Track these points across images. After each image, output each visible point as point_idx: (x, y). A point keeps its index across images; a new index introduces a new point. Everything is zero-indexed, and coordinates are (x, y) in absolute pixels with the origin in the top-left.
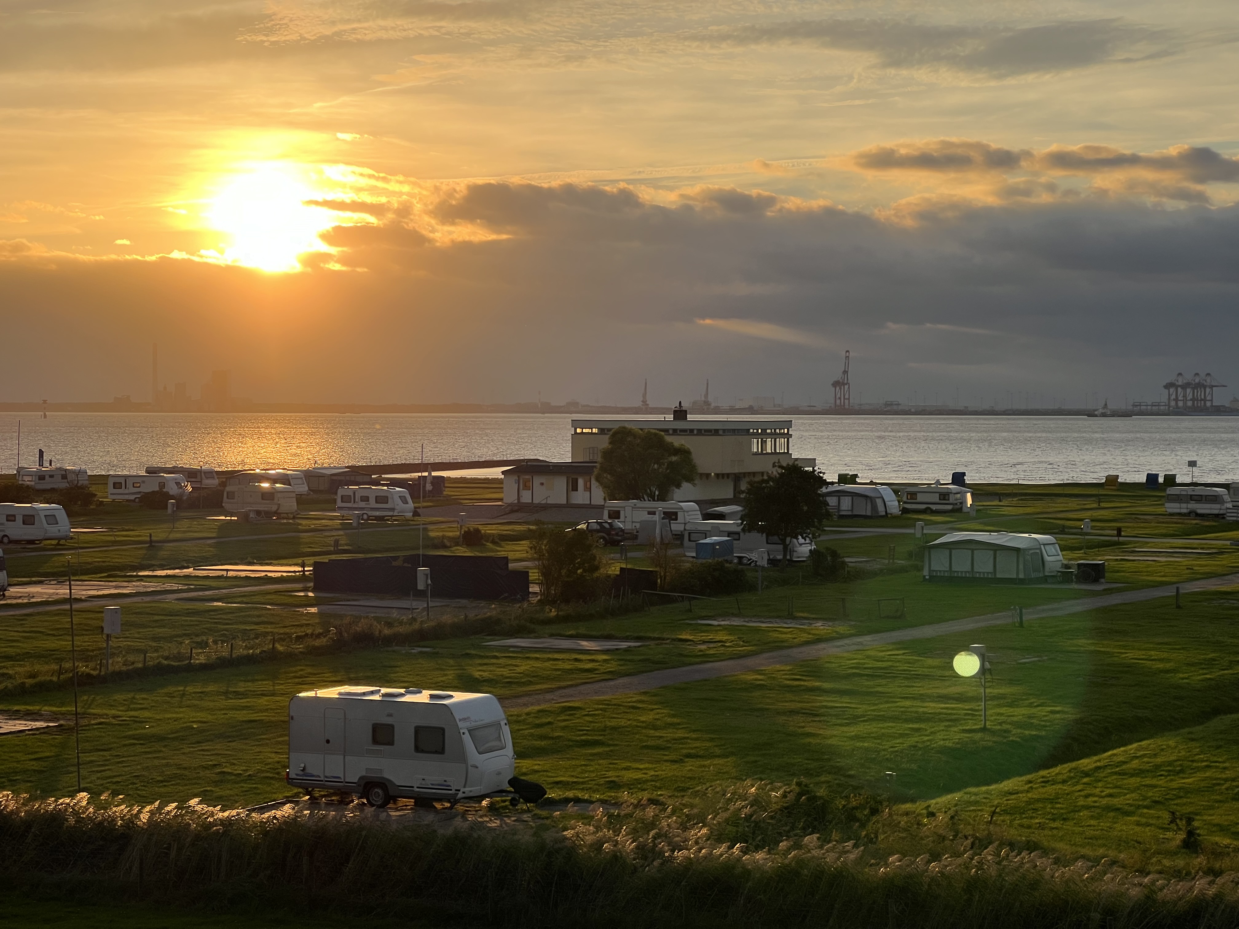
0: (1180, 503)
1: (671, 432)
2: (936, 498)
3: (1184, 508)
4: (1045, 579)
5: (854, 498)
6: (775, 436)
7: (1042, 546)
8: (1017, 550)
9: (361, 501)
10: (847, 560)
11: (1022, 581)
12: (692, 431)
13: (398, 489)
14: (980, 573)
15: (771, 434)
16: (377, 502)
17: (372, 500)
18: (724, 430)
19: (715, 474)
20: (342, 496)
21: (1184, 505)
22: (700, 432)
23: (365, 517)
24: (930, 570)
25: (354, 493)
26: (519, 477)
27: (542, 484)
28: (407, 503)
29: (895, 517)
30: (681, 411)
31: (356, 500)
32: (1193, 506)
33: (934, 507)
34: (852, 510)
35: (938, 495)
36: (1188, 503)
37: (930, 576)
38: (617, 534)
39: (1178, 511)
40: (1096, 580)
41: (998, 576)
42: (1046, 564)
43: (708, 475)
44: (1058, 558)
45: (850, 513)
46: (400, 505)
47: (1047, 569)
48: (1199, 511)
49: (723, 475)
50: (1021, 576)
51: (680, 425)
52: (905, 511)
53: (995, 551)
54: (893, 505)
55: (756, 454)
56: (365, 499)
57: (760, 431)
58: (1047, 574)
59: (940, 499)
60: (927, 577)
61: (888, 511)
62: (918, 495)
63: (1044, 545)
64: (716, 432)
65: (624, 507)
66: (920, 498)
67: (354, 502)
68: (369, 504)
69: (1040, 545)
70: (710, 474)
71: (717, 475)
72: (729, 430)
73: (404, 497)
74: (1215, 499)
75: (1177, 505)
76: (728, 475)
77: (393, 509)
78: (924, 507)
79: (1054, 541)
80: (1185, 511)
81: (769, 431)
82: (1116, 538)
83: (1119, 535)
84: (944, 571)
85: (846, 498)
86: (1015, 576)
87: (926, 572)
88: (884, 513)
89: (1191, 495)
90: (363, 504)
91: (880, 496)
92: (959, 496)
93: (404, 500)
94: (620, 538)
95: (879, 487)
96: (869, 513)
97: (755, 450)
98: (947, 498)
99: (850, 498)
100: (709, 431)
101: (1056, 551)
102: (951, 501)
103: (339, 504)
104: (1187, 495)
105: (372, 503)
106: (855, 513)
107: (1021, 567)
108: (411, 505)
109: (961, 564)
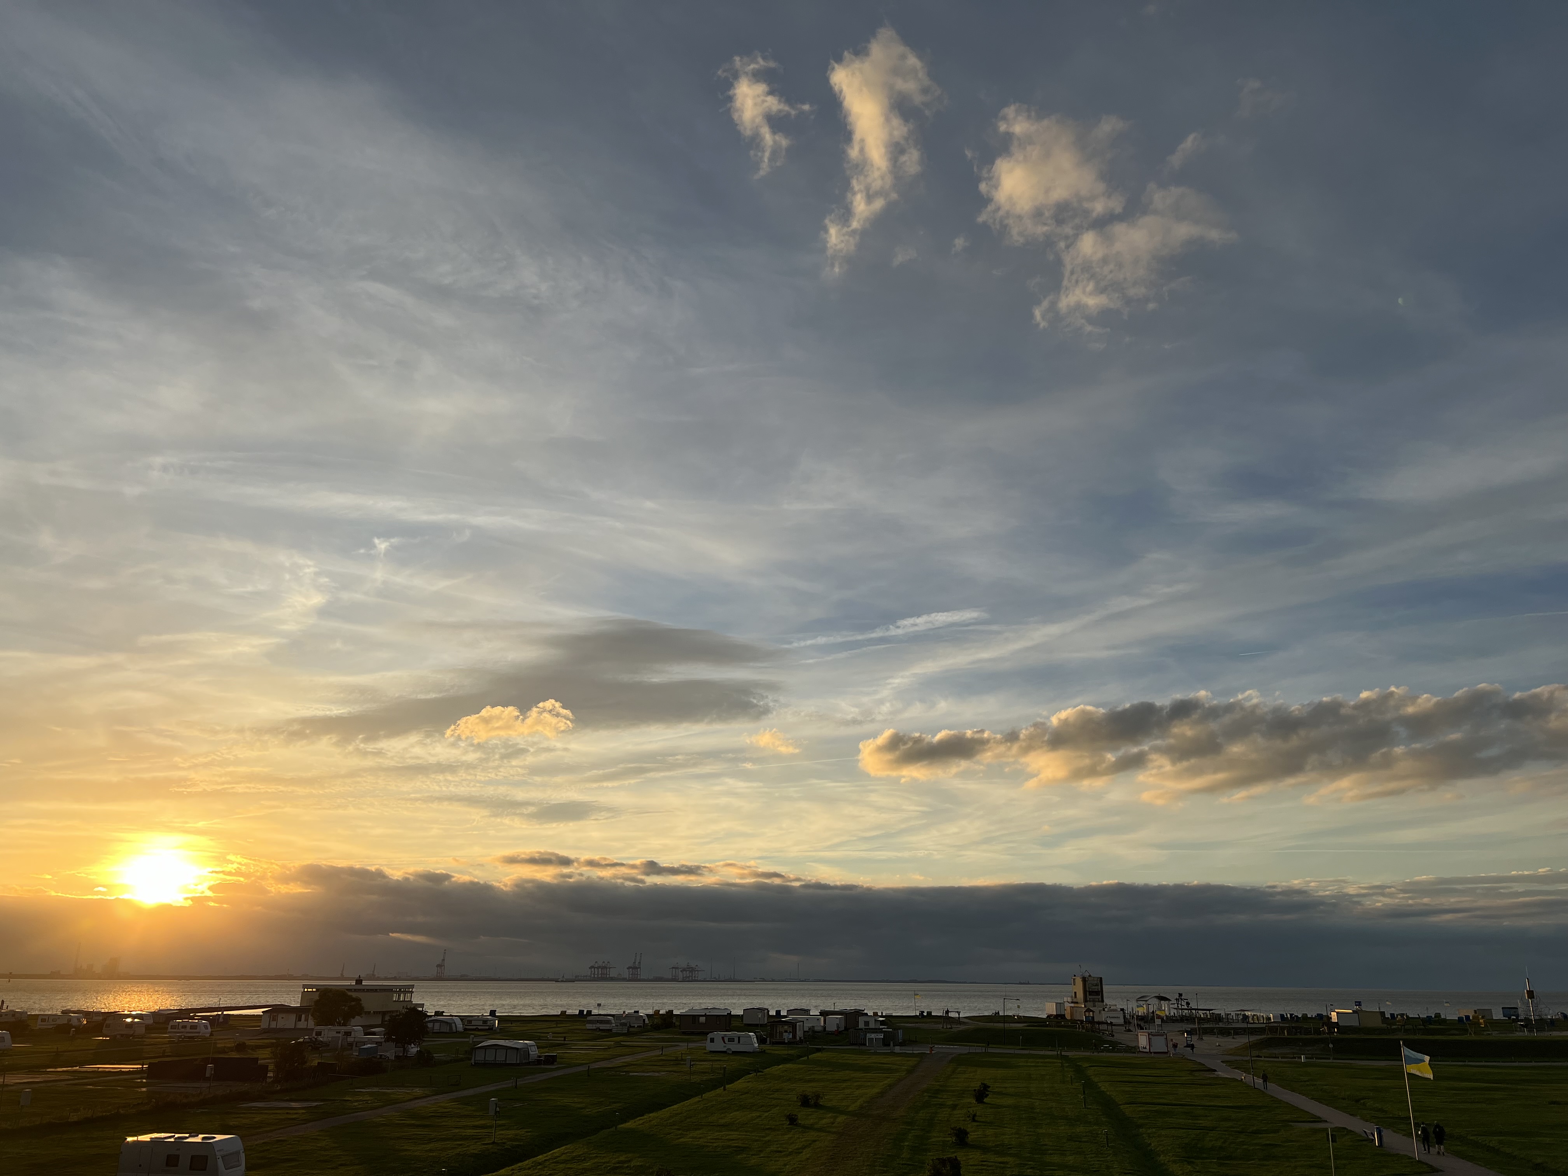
1: (353, 990)
3: (593, 1027)
4: (529, 1063)
5: (441, 1023)
6: (405, 992)
8: (517, 1049)
9: (182, 1028)
10: (434, 1055)
11: (518, 1065)
12: (364, 990)
14: (498, 1061)
15: (403, 991)
16: (191, 1029)
17: (188, 1028)
18: (380, 990)
19: (373, 1012)
20: (171, 1025)
21: (594, 1025)
22: (368, 990)
23: (183, 1037)
24: (475, 1060)
25: (179, 1024)
26: (271, 1014)
27: (283, 1018)
28: (207, 1029)
29: (460, 1033)
30: (359, 980)
32: (598, 1025)
33: (480, 1028)
34: (440, 1030)
35: (482, 1021)
37: (475, 1063)
38: (319, 1044)
39: (592, 1028)
40: (552, 1063)
41: (507, 1062)
42: (530, 1055)
44: (536, 1052)
45: (439, 1031)
46: (203, 1030)
47: (530, 1058)
48: (601, 1028)
49: (377, 1012)
50: (518, 1062)
51: (358, 987)
52: (465, 1029)
53: (507, 1049)
54: (460, 1026)
55: (395, 1001)
56: (185, 1027)
57: (398, 990)
58: (530, 1061)
60: (473, 1064)
61: (457, 1030)
62: (473, 1021)
63: (530, 1046)
64: (376, 991)
65: (324, 1030)
67: (178, 1029)
68: (186, 1030)
69: (528, 1046)
70: (370, 1012)
72: (382, 989)
73: (207, 1025)
74: (608, 1022)
75: (591, 1025)
76: (380, 1012)
77: (199, 1033)
78: (475, 1027)
79: (535, 1044)
80: (594, 1028)
81: (402, 990)
82: (563, 1042)
83: (565, 1040)
84: (482, 1060)
85: (437, 1023)
86: (515, 1062)
87: (473, 1061)
88: (455, 1031)
89: (598, 1021)
90: (183, 1030)
91: (454, 1022)
92: (492, 1022)
93: (206, 1027)
94: (320, 1046)
95: (454, 1018)
96: (448, 1031)
97: (395, 999)
98: (486, 1023)
99: (439, 1023)
100: (373, 990)
101: (536, 1049)
102: (488, 1025)
103: (169, 1030)
104: (596, 1020)
106: (441, 1031)
107: (518, 1057)
108: (210, 1030)
109: (490, 1057)
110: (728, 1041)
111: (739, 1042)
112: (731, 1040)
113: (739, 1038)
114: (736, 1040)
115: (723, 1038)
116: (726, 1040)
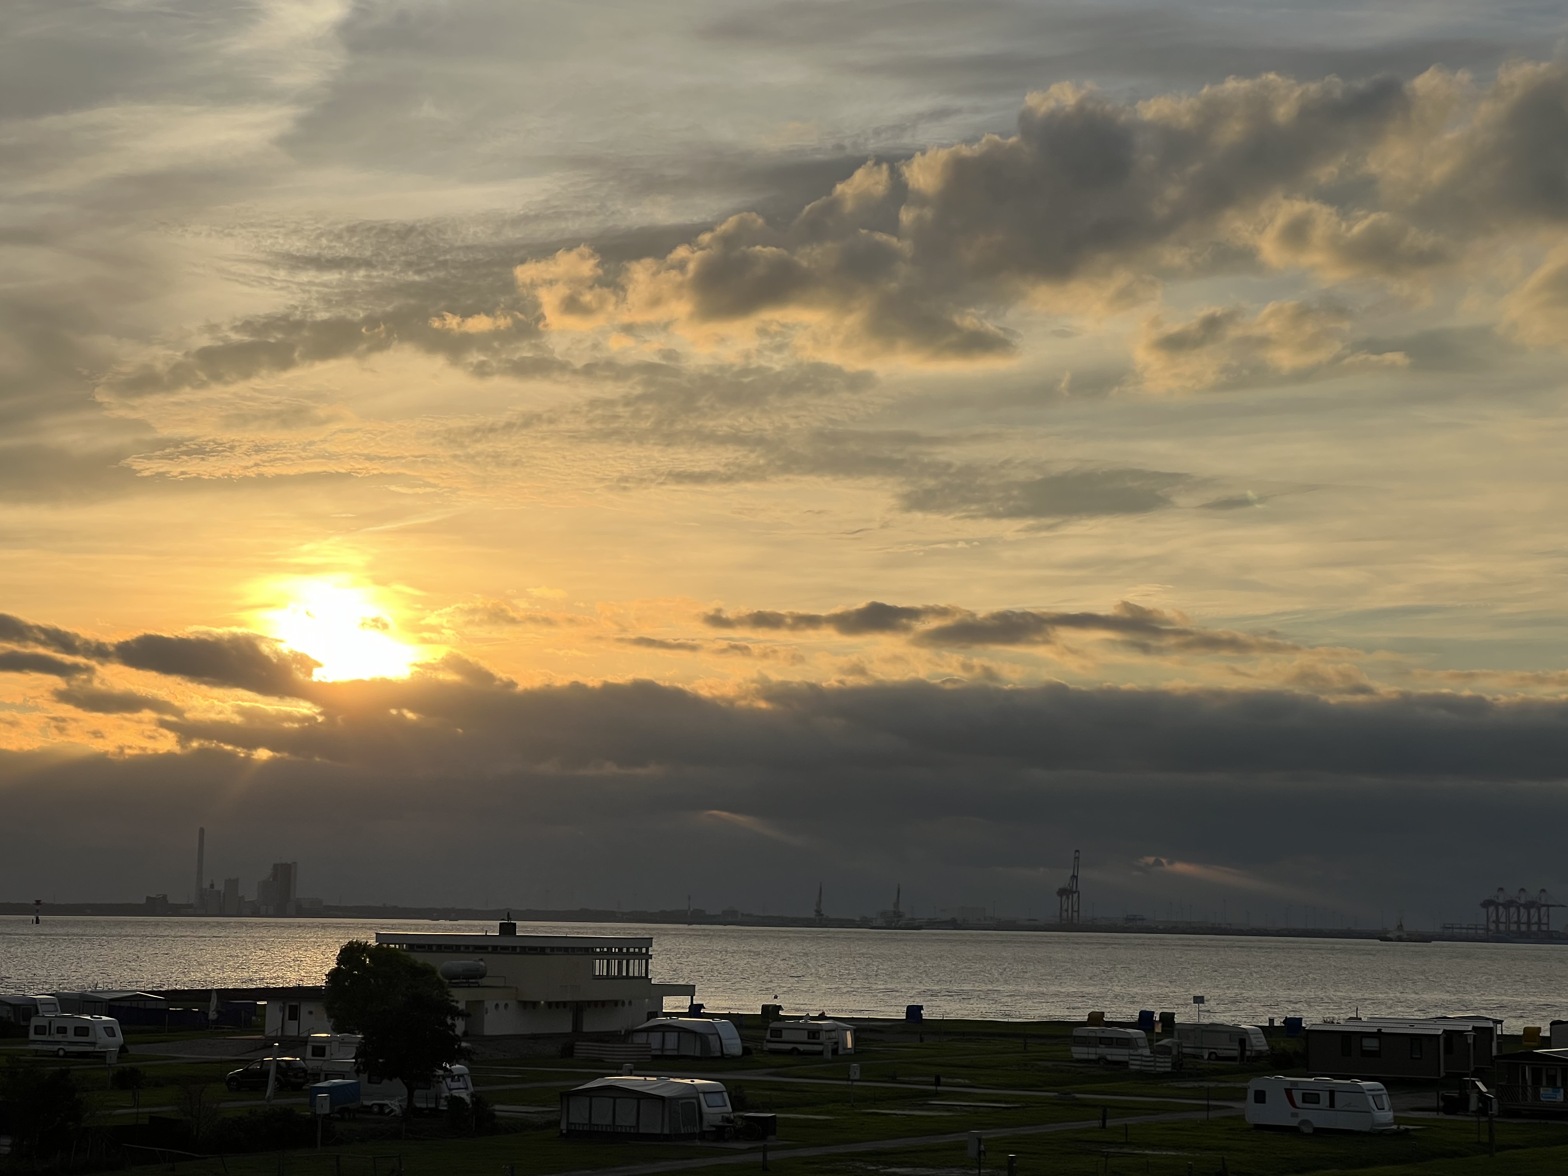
0: (1088, 1047)
1: (490, 949)
2: (803, 1036)
3: (1092, 1053)
4: (703, 1136)
5: (681, 1034)
6: (630, 956)
7: (701, 1096)
8: (662, 1098)
9: (58, 1032)
11: (667, 1138)
12: (514, 948)
13: (104, 1018)
14: (622, 1126)
16: (76, 1035)
17: (71, 1032)
18: (552, 949)
19: (545, 1002)
20: (36, 1027)
21: (1092, 1050)
23: (61, 1053)
24: (568, 1123)
25: (50, 1023)
26: (284, 1003)
27: (311, 1013)
28: (114, 1036)
29: (733, 1058)
30: (507, 923)
31: (52, 1032)
32: (1103, 1050)
33: (801, 1047)
34: (678, 1049)
35: (806, 1032)
36: (1096, 1047)
37: (568, 1130)
39: (1085, 1057)
41: (641, 1131)
42: (705, 1117)
43: (535, 1004)
44: (724, 1109)
45: (675, 1053)
46: (103, 1038)
47: (705, 1123)
48: (1109, 1058)
49: (558, 1004)
50: (666, 1131)
51: (507, 941)
52: (746, 1051)
53: (639, 1100)
54: (734, 1044)
55: (600, 977)
56: (62, 1030)
57: (605, 950)
58: (705, 1129)
59: (809, 1038)
60: (564, 1132)
61: (725, 1051)
62: (784, 1032)
63: (704, 1093)
64: (542, 951)
65: (330, 1042)
66: (786, 1036)
67: (49, 1034)
68: (66, 1037)
69: (698, 1093)
70: (539, 1002)
71: (549, 1004)
73: (112, 1028)
75: (1085, 1049)
76: (565, 1004)
77: (93, 1044)
78: (789, 1047)
79: (723, 1088)
80: (1093, 1057)
81: (632, 950)
84: (584, 1124)
85: (672, 1034)
86: (659, 1132)
87: (563, 1126)
88: (719, 1054)
89: (1101, 1038)
90: (59, 1037)
91: (714, 1031)
92: (833, 1034)
93: (110, 1031)
95: (716, 1021)
96: (698, 1054)
97: (597, 974)
98: (817, 1035)
99: (676, 1034)
100: (535, 949)
101: (724, 1101)
102: (822, 1040)
103: (32, 1036)
104: (1096, 1037)
105: (71, 1036)
106: (681, 1053)
107: (667, 1120)
108: (120, 1038)
109: (602, 1117)
110: (1304, 1101)
111: (1332, 1104)
112: (1311, 1098)
113: (1332, 1093)
114: (1325, 1098)
115: (1289, 1092)
116: (1297, 1096)
